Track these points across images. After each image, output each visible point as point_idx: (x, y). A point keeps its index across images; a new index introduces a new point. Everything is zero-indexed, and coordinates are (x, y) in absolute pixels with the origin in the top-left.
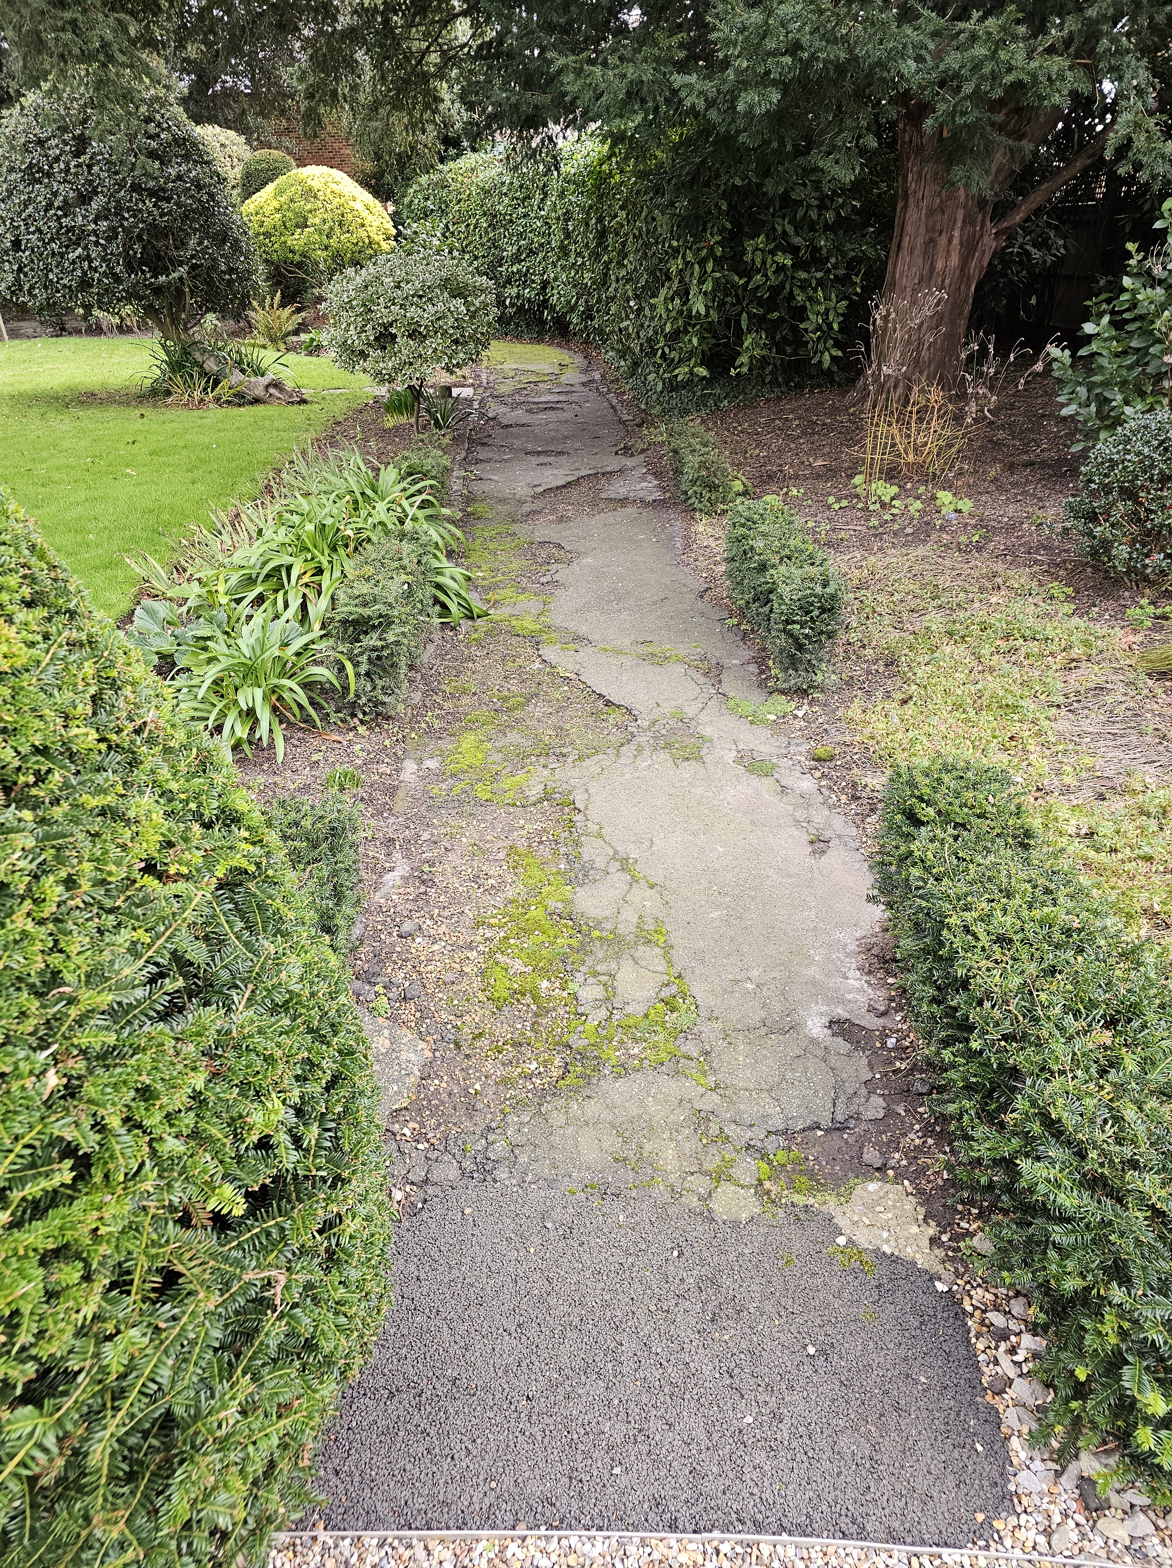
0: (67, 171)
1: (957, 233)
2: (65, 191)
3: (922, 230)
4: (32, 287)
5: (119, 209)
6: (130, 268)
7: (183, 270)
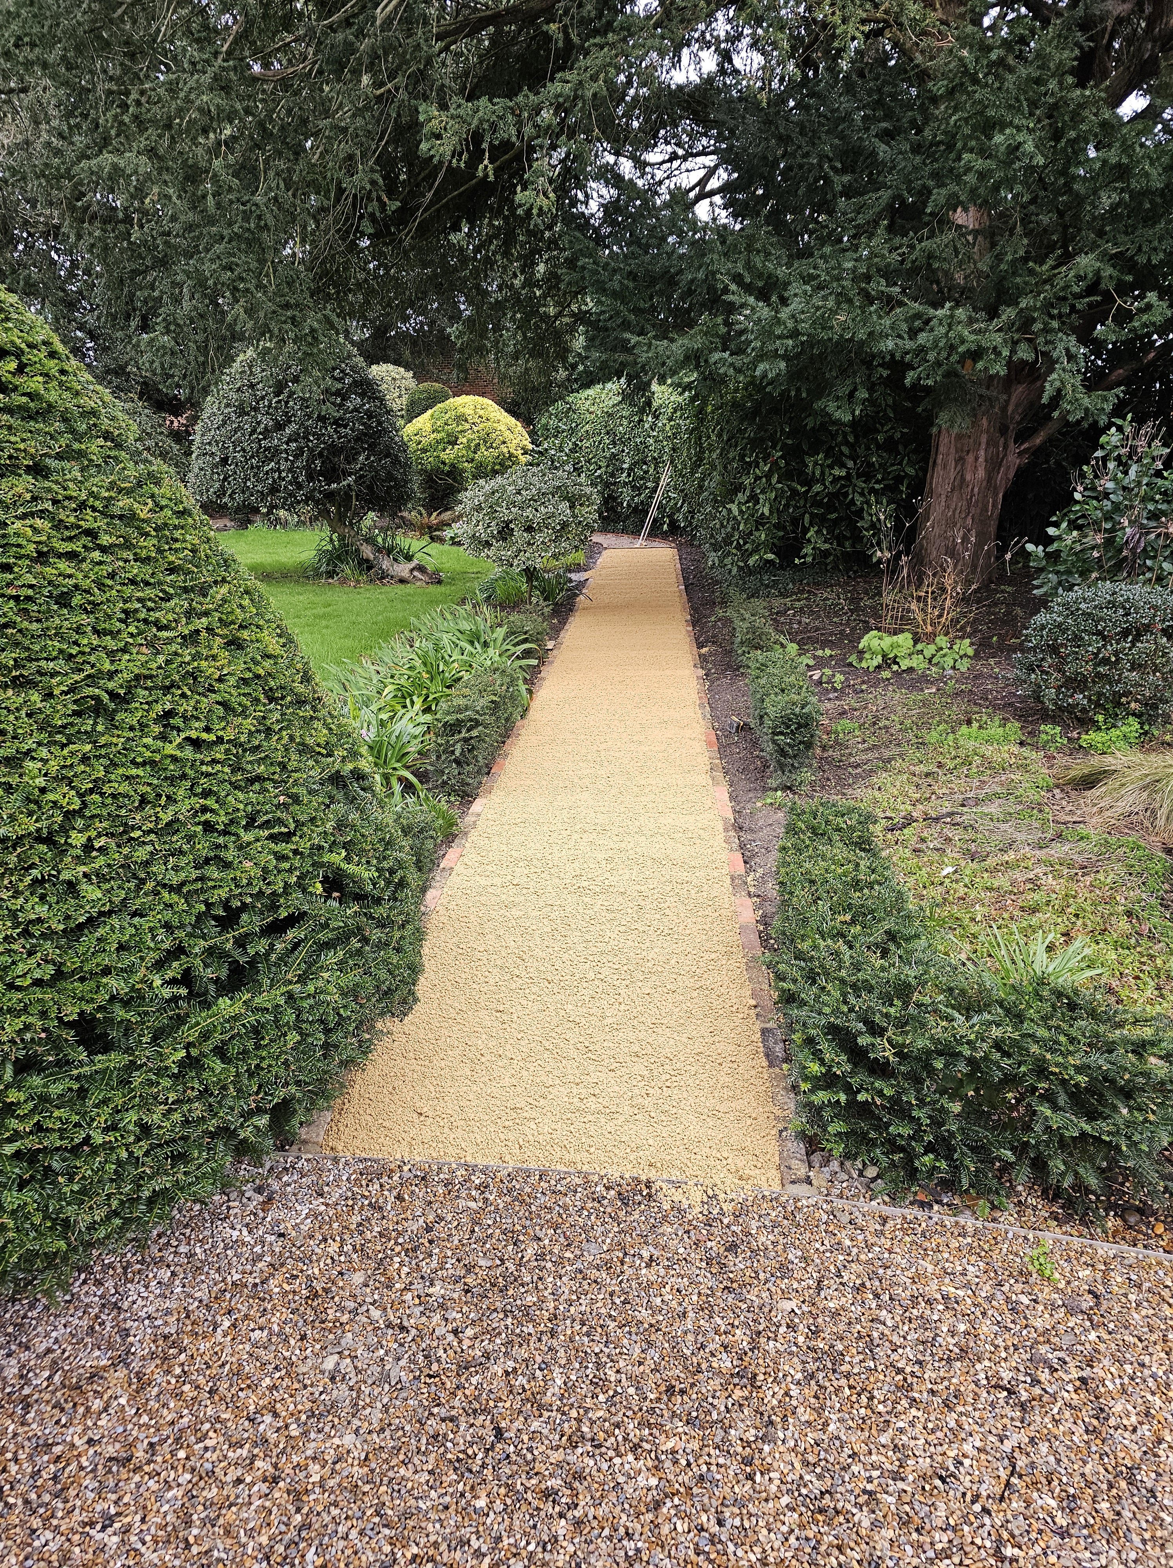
0: (270, 406)
1: (982, 453)
2: (266, 421)
3: (953, 450)
4: (233, 493)
5: (307, 434)
6: (310, 478)
7: (351, 479)
